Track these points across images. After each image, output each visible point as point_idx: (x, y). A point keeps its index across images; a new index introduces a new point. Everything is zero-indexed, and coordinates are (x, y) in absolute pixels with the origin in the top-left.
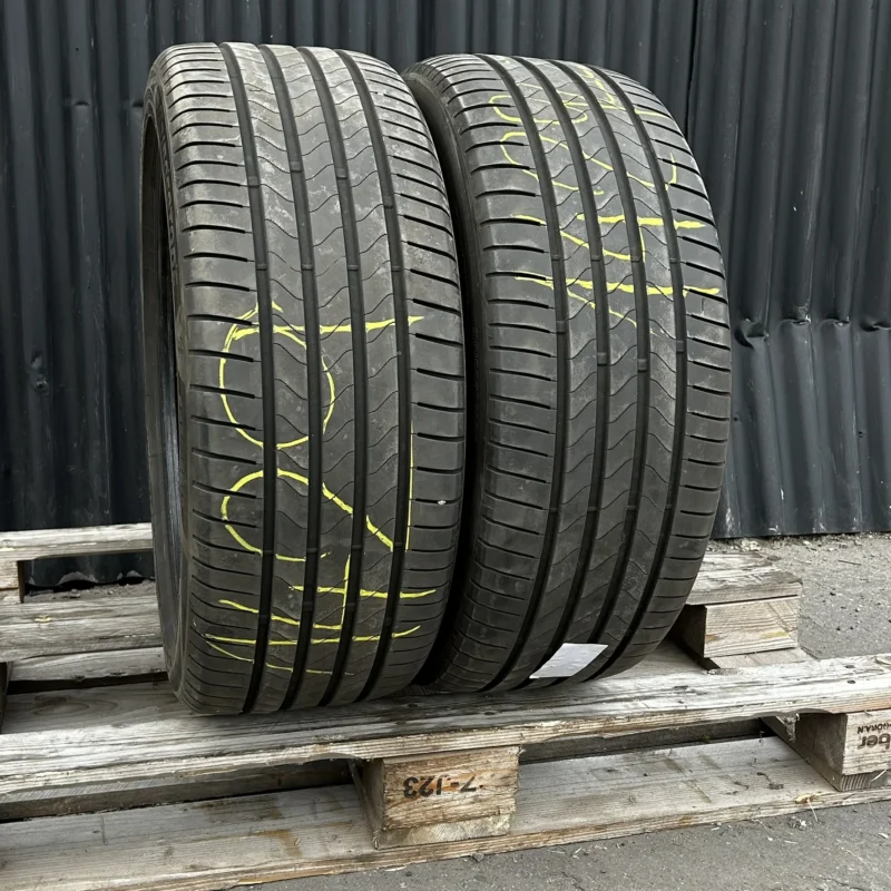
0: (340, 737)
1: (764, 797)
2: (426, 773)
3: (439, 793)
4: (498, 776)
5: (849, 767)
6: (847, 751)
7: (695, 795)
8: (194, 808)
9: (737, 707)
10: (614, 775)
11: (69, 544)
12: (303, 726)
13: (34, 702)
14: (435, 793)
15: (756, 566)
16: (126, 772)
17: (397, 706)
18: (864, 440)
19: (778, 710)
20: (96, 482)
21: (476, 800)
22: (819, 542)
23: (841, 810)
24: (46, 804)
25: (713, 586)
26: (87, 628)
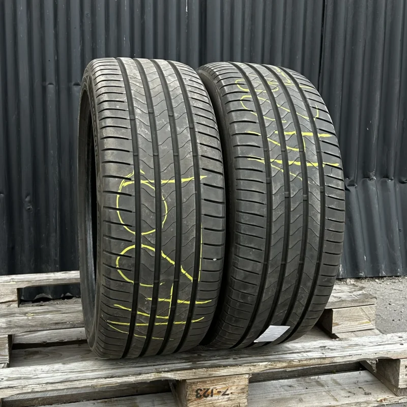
0: (166, 369)
1: (362, 398)
2: (206, 387)
3: (212, 396)
4: (239, 388)
5: (402, 385)
6: (400, 377)
7: (330, 397)
8: (98, 403)
9: (349, 356)
10: (292, 388)
11: (40, 280)
12: (149, 364)
13: (24, 353)
14: (210, 396)
15: (355, 291)
16: (68, 385)
17: (192, 355)
18: (402, 233)
19: (368, 357)
20: (53, 252)
21: (229, 399)
22: (383, 280)
23: (398, 405)
24: (30, 401)
25: (335, 300)
26: (50, 319)
